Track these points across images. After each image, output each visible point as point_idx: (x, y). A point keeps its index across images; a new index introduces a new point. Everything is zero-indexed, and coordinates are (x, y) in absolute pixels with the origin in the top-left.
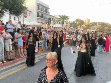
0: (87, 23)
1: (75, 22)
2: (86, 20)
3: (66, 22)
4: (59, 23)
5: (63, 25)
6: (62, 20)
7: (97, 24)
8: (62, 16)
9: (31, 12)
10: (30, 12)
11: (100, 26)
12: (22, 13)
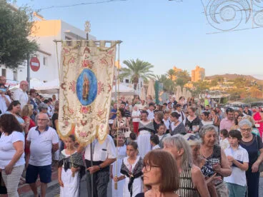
0: (197, 79)
1: (168, 77)
2: (194, 71)
3: (142, 76)
4: (124, 81)
5: (135, 86)
6: (133, 73)
7: (223, 80)
8: (134, 62)
9: (50, 55)
10: (46, 56)
11: (231, 85)
12: (24, 58)
